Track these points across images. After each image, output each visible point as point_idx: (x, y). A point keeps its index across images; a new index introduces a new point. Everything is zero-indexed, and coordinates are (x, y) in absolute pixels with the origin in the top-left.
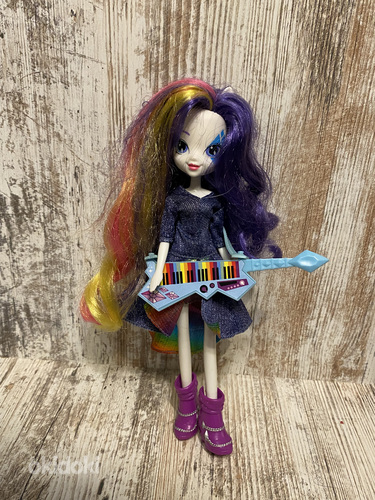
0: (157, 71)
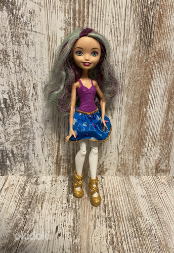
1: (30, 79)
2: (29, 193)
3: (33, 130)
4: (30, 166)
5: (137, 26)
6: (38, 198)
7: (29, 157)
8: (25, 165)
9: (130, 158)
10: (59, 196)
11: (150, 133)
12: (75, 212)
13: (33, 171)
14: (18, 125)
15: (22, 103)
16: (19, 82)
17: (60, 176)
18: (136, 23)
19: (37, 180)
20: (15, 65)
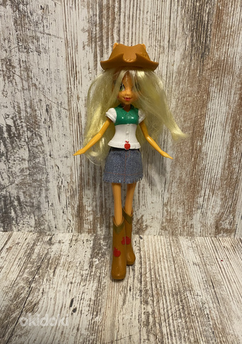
0: (96, 42)
1: (42, 98)
2: (39, 255)
3: (46, 170)
4: (42, 219)
5: (187, 26)
6: (50, 261)
7: (41, 206)
8: (36, 218)
9: (179, 211)
10: (79, 259)
11: (207, 176)
12: (99, 282)
13: (46, 226)
14: (27, 162)
15: (31, 131)
16: (28, 103)
17: (83, 235)
18: (185, 22)
19: (51, 238)
20: (22, 79)
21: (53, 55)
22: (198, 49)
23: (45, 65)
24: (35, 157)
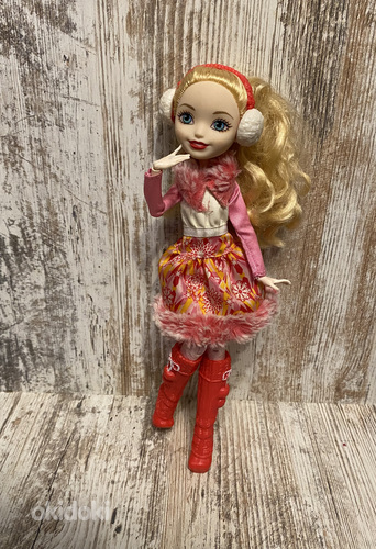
0: (151, 112)
1: (67, 196)
2: (62, 433)
3: (72, 302)
4: (66, 374)
5: (297, 88)
6: (80, 445)
7: (65, 355)
8: (57, 372)
9: (279, 365)
11: (324, 314)
12: (156, 480)
13: (72, 384)
14: (42, 291)
15: (49, 245)
16: (44, 203)
17: (130, 398)
18: (294, 81)
19: (81, 403)
20: (34, 166)
21: (83, 131)
22: (313, 123)
23: (70, 146)
24: (55, 284)
